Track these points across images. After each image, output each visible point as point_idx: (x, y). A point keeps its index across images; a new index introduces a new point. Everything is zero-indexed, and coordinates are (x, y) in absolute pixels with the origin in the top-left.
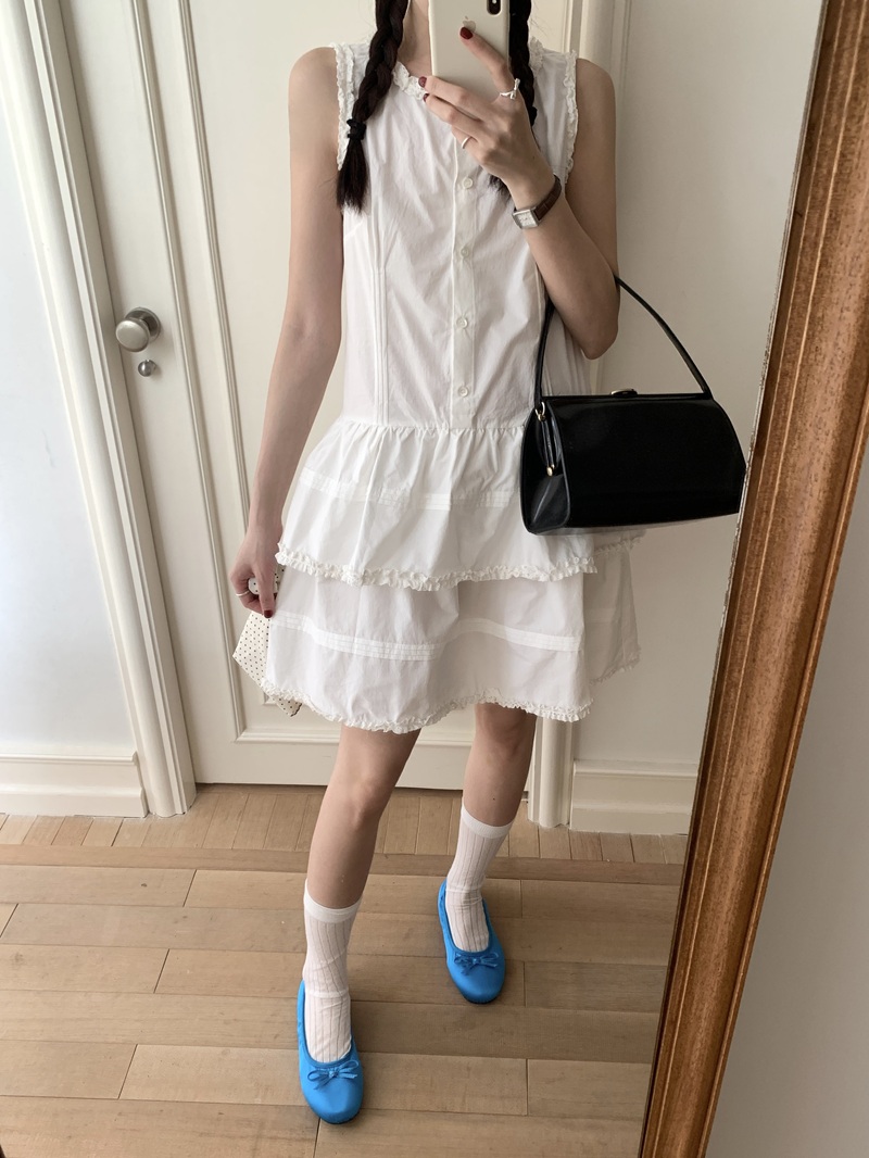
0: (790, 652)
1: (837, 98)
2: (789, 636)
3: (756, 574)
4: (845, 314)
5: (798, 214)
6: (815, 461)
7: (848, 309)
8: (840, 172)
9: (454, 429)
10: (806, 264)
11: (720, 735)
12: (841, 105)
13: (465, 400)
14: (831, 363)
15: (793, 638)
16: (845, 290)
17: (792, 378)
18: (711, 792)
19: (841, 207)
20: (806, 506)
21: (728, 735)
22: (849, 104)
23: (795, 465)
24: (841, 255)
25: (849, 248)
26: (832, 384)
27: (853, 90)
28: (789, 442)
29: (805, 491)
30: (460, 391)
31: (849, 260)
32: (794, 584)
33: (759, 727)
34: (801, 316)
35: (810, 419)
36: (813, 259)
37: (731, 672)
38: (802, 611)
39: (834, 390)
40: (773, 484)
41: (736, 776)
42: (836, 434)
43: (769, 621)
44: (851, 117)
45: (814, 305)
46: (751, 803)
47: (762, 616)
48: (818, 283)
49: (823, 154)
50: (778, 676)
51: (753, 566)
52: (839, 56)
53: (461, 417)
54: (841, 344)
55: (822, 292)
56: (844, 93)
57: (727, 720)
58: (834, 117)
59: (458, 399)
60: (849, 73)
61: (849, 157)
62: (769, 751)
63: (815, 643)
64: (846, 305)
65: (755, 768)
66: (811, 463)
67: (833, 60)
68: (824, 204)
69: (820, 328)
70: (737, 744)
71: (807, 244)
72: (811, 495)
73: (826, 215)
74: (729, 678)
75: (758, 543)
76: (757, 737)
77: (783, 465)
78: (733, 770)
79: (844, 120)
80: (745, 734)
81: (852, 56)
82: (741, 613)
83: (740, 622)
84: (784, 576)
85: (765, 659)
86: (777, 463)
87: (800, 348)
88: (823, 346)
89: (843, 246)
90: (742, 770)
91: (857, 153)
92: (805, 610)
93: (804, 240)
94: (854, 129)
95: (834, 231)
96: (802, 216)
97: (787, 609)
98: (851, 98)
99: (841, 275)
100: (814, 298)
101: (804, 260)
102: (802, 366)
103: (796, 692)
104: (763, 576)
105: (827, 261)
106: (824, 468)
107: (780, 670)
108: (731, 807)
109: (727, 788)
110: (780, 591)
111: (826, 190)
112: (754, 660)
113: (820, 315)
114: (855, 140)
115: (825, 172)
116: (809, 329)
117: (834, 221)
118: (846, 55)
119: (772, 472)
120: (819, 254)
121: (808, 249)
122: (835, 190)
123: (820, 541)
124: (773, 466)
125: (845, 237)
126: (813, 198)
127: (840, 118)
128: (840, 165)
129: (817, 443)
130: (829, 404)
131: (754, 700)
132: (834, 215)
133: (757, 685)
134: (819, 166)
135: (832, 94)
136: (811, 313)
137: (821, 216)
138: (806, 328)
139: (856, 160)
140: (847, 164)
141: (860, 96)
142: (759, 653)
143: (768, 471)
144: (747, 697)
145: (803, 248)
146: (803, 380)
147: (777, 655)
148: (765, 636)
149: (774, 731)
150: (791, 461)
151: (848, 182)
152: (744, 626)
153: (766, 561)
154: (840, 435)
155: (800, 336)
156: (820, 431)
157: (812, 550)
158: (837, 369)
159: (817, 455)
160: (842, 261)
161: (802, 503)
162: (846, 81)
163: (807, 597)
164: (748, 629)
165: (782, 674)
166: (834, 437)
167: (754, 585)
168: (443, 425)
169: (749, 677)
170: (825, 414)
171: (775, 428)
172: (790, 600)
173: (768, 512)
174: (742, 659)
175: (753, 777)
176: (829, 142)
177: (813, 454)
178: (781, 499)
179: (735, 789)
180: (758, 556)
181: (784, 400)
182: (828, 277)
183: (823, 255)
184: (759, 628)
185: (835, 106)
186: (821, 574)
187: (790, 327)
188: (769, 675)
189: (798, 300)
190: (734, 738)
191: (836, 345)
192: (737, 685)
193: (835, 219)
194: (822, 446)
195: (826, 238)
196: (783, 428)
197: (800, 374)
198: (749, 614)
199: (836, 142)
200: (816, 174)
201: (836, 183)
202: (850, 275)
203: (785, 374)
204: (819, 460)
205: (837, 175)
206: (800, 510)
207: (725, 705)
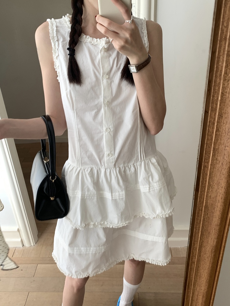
0: (213, 255)
1: (219, 73)
2: (212, 250)
3: (199, 230)
4: (227, 148)
5: (206, 112)
6: (218, 196)
7: (228, 146)
8: (222, 99)
9: (107, 168)
10: (211, 130)
11: (190, 277)
12: (221, 75)
13: (111, 158)
14: (222, 164)
15: (213, 251)
16: (226, 140)
17: (208, 168)
18: (188, 293)
19: (223, 111)
20: (216, 210)
21: (192, 277)
22: (224, 75)
23: (210, 196)
24: (224, 128)
25: (227, 126)
26: (223, 171)
27: (225, 71)
28: (208, 189)
29: (215, 205)
30: (109, 155)
31: (227, 130)
32: (213, 234)
33: (203, 276)
34: (210, 148)
35: (215, 182)
36: (213, 128)
38: (216, 243)
39: (224, 173)
40: (203, 201)
41: (196, 290)
42: (225, 187)
43: (205, 244)
44: (225, 80)
45: (214, 144)
46: (202, 299)
47: (202, 243)
48: (215, 137)
49: (215, 92)
51: (198, 227)
52: (219, 58)
53: (109, 164)
54: (225, 158)
55: (217, 140)
56: (221, 71)
57: (192, 273)
58: (218, 80)
59: (108, 158)
60: (223, 64)
61: (225, 94)
62: (207, 284)
63: (222, 252)
64: (227, 145)
65: (203, 288)
66: (216, 196)
67: (216, 59)
68: (216, 110)
69: (217, 152)
70: (196, 281)
71: (211, 124)
72: (217, 207)
73: (217, 114)
74: (191, 260)
75: (199, 220)
76: (203, 279)
77: (206, 196)
78: (195, 288)
79: (222, 81)
80: (198, 277)
81: (224, 57)
82: (194, 241)
83: (194, 244)
84: (209, 231)
85: (204, 256)
87: (210, 158)
88: (219, 158)
89: (225, 125)
90: (198, 288)
91: (228, 92)
93: (209, 122)
94: (226, 84)
95: (221, 120)
96: (208, 112)
97: (211, 242)
98: (224, 73)
99: (224, 134)
100: (214, 142)
101: (210, 129)
102: (211, 165)
103: (216, 267)
104: (201, 231)
105: (218, 130)
106: (222, 199)
107: (209, 260)
108: (195, 298)
109: (193, 293)
110: (208, 236)
111: (217, 104)
112: (200, 256)
113: (217, 147)
114: (227, 88)
115: (216, 98)
116: (213, 153)
117: (221, 116)
118: (221, 57)
119: (202, 198)
120: (215, 127)
121: (211, 125)
122: (220, 105)
123: (222, 221)
124: (203, 196)
125: (225, 122)
126: (212, 107)
127: (220, 79)
128: (222, 97)
129: (218, 190)
130: (222, 178)
131: (201, 268)
132: (220, 114)
133: (202, 263)
134: (213, 96)
135: (217, 71)
136: (214, 147)
137: (215, 114)
139: (227, 95)
140: (224, 96)
141: (228, 73)
142: (202, 254)
144: (198, 267)
145: (209, 125)
146: (212, 170)
147: (208, 255)
148: (203, 249)
149: (209, 278)
150: (209, 195)
151: (225, 102)
152: (196, 245)
153: (202, 226)
154: (227, 188)
155: (210, 154)
156: (219, 186)
157: (219, 224)
158: (224, 167)
159: (219, 194)
160: (224, 129)
161: (214, 209)
162: (222, 67)
163: (218, 238)
165: (210, 261)
167: (198, 233)
168: (103, 167)
169: (199, 261)
170: (221, 181)
171: (202, 184)
172: (212, 239)
173: (202, 210)
174: (196, 255)
175: (202, 291)
176: (217, 88)
177: (217, 193)
178: (206, 207)
179: (196, 293)
180: (199, 224)
181: (205, 175)
182: (219, 135)
183: (217, 128)
184: (201, 247)
185: (218, 76)
186: (223, 232)
187: (206, 151)
188: (206, 261)
189: (208, 142)
190: (194, 279)
191: (224, 158)
192: (194, 263)
193: (221, 115)
194: (220, 191)
195: (218, 122)
196: (206, 184)
197: (211, 167)
198: (197, 241)
199: (219, 88)
200: (213, 99)
201: (220, 103)
202: (228, 135)
203: (205, 167)
204: (219, 196)
205: (220, 100)
206: (213, 211)
207: (191, 268)
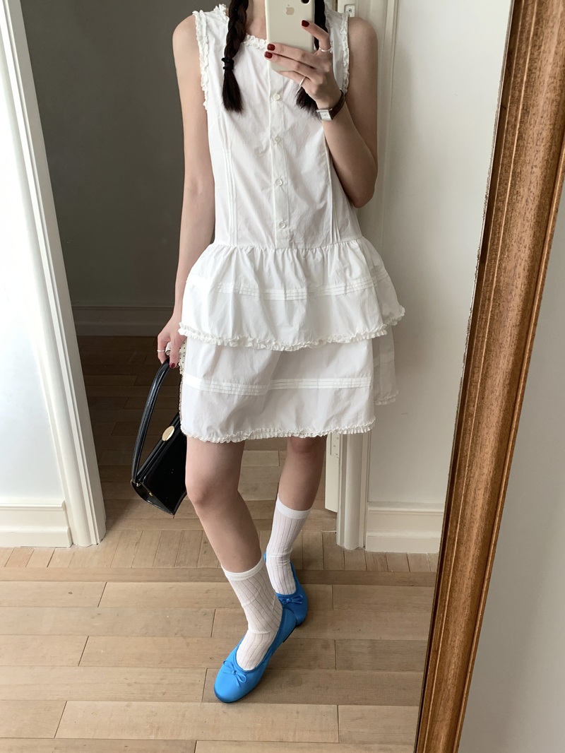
0: (506, 392)
1: (525, 35)
2: (505, 381)
3: (483, 341)
4: (535, 169)
5: (503, 107)
6: (518, 265)
7: (536, 166)
8: (528, 81)
9: (278, 249)
10: (510, 139)
11: (462, 450)
12: (528, 39)
13: (284, 230)
14: (527, 201)
15: (507, 382)
16: (534, 154)
17: (502, 212)
18: (457, 489)
19: (529, 102)
20: (513, 294)
21: (467, 450)
22: (533, 38)
23: (505, 268)
24: (531, 133)
25: (535, 128)
26: (527, 214)
27: (534, 29)
28: (502, 253)
29: (513, 285)
30: (280, 225)
31: (535, 135)
32: (507, 346)
33: (487, 443)
34: (507, 172)
35: (515, 237)
36: (514, 135)
37: (468, 406)
38: (513, 363)
39: (529, 219)
40: (492, 281)
41: (473, 477)
42: (531, 246)
43: (492, 372)
44: (534, 46)
45: (515, 164)
46: (484, 495)
47: (487, 368)
48: (517, 150)
49: (518, 69)
50: (498, 408)
51: (481, 335)
52: (526, 9)
53: (282, 241)
54: (532, 189)
55: (520, 156)
56: (529, 31)
57: (467, 439)
58: (524, 46)
59: (280, 230)
60: (532, 18)
61: (534, 71)
62: (494, 459)
63: (522, 385)
64: (535, 164)
65: (486, 471)
66: (516, 267)
67: (522, 11)
68: (519, 100)
69: (519, 179)
70: (473, 455)
71: (510, 126)
72: (516, 287)
73: (521, 107)
74: (467, 411)
75: (484, 320)
76: (486, 450)
77: (498, 268)
78: (471, 472)
79: (530, 48)
80: (478, 448)
81: (533, 8)
82: (474, 367)
83: (473, 373)
84: (500, 341)
85: (490, 397)
86: (495, 267)
87: (506, 193)
88: (521, 190)
89: (532, 127)
90: (477, 473)
91: (538, 68)
92: (515, 364)
93: (508, 123)
94: (536, 53)
95: (526, 117)
96: (506, 109)
97: (503, 363)
98: (534, 35)
99: (531, 145)
100: (515, 160)
101: (508, 136)
102: (509, 204)
103: (510, 418)
104: (487, 342)
105: (522, 136)
106: (524, 270)
107: (499, 403)
108: (470, 498)
109: (468, 486)
110: (498, 351)
111: (520, 91)
112: (483, 398)
113: (519, 171)
114: (537, 60)
115: (519, 80)
116: (512, 180)
117: (526, 111)
118: (530, 8)
119: (492, 273)
120: (517, 132)
121: (510, 129)
122: (526, 91)
123: (523, 317)
124: (492, 270)
125: (532, 122)
126: (512, 96)
127: (527, 47)
128: (529, 76)
129: (519, 253)
130: (526, 227)
131: (484, 425)
132: (525, 108)
133: (485, 415)
134: (515, 77)
135: (522, 32)
136: (513, 170)
137: (518, 108)
138: (510, 179)
139: (538, 73)
140: (532, 75)
141: (539, 34)
142: (486, 393)
143: (489, 272)
144: (479, 423)
145: (507, 128)
146: (510, 213)
147: (498, 394)
148: (489, 382)
149: (497, 445)
150: (504, 265)
151: (533, 86)
152: (476, 375)
153: (489, 331)
154: (533, 247)
155: (507, 184)
156: (521, 246)
157: (518, 324)
158: (530, 205)
159: (520, 261)
160: (531, 136)
161: (511, 293)
162: (531, 24)
163: (516, 354)
164: (478, 377)
165: (501, 406)
166: (529, 248)
167: (482, 348)
168: (271, 246)
169: (480, 409)
170: (523, 234)
171: (493, 244)
172: (505, 356)
173: (489, 300)
174: (475, 398)
175: (484, 477)
176: (521, 62)
177: (517, 260)
178: (498, 291)
179: (473, 486)
180: (484, 329)
181: (498, 226)
182: (523, 146)
183: (519, 133)
184: (485, 377)
185: (524, 40)
186: (524, 339)
187: (500, 179)
188: (493, 408)
189: (505, 162)
190: (471, 451)
191: (529, 189)
192: (472, 415)
193: (526, 110)
194: (522, 255)
195: (521, 122)
196: (498, 244)
197: (507, 209)
198: (479, 367)
199: (525, 62)
200: (514, 82)
201: (526, 87)
202: (537, 145)
203: (498, 209)
204: (520, 264)
205: (526, 82)
206: (509, 297)
207: (465, 429)
